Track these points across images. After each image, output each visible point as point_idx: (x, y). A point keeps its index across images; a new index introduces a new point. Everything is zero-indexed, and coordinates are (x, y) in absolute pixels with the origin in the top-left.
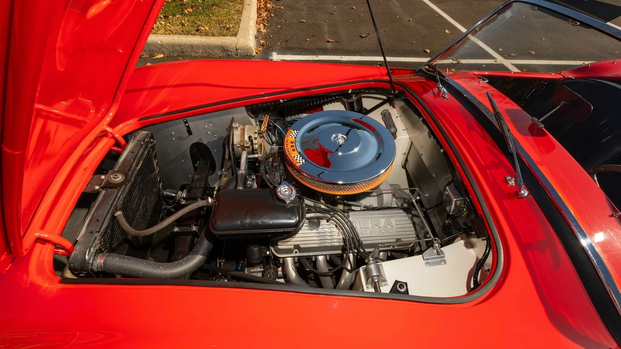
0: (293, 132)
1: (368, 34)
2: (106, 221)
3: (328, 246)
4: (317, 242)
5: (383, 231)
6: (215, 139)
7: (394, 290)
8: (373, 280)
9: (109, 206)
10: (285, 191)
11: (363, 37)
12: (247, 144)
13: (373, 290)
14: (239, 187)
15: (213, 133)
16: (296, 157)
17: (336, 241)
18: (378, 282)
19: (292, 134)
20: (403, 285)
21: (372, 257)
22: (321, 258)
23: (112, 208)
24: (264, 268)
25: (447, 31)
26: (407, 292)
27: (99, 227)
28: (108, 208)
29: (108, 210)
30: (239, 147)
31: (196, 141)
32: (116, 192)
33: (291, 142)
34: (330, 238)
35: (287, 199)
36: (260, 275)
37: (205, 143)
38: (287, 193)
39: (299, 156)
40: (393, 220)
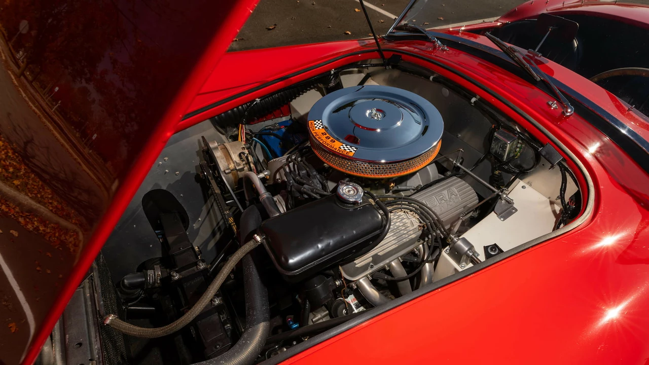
0: (315, 123)
1: (275, 25)
2: (93, 340)
3: (407, 242)
4: (394, 242)
5: (451, 203)
6: (178, 178)
7: (488, 256)
8: (468, 256)
9: (85, 316)
10: (349, 191)
11: (271, 29)
12: (238, 166)
13: (471, 265)
14: (275, 214)
15: (173, 171)
16: (342, 147)
17: (412, 232)
18: (473, 254)
19: (316, 126)
20: (495, 247)
21: (453, 235)
22: (393, 264)
23: (91, 317)
24: (328, 309)
25: (357, 10)
26: (501, 251)
27: (89, 352)
28: (85, 319)
29: (86, 322)
30: (229, 173)
31: (149, 189)
32: (82, 291)
33: (322, 133)
34: (406, 232)
35: (358, 198)
36: (328, 318)
37: (164, 188)
38: (352, 192)
39: (344, 145)
40: (454, 189)
